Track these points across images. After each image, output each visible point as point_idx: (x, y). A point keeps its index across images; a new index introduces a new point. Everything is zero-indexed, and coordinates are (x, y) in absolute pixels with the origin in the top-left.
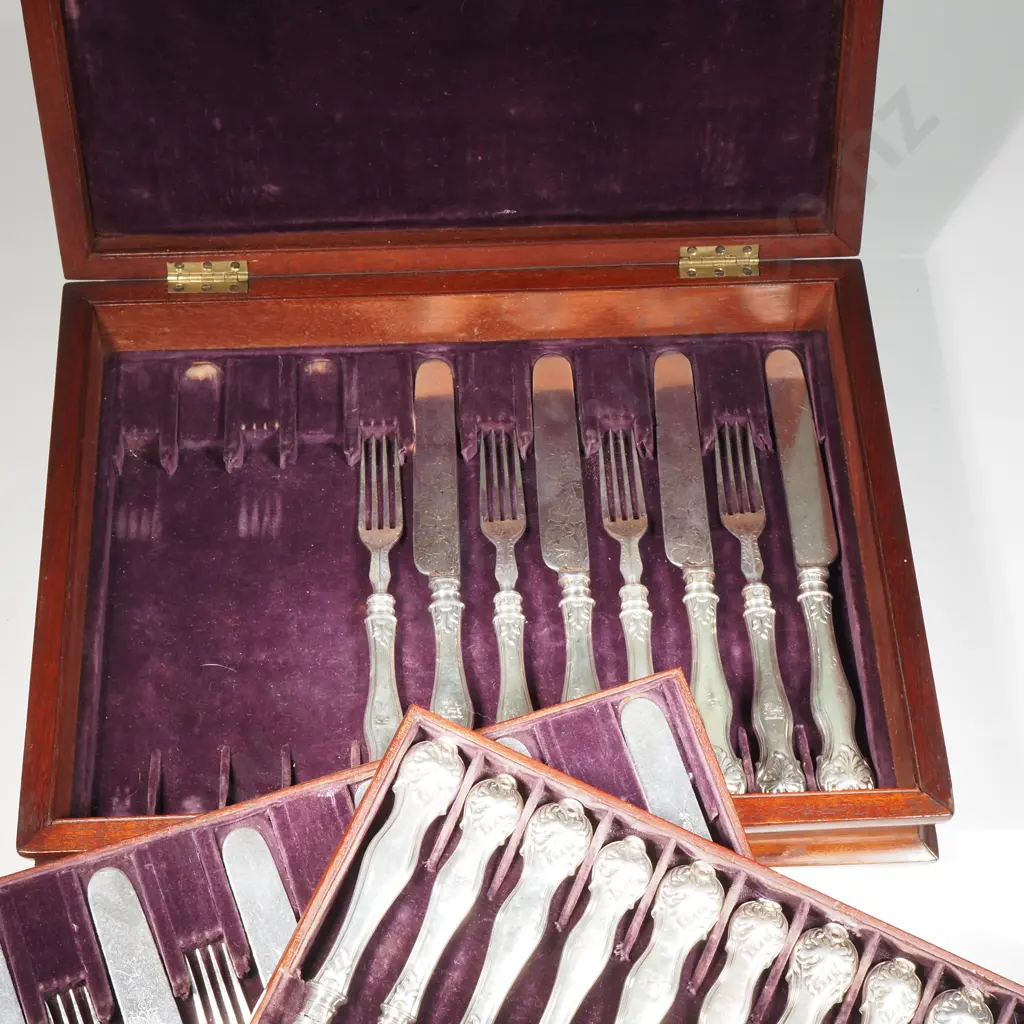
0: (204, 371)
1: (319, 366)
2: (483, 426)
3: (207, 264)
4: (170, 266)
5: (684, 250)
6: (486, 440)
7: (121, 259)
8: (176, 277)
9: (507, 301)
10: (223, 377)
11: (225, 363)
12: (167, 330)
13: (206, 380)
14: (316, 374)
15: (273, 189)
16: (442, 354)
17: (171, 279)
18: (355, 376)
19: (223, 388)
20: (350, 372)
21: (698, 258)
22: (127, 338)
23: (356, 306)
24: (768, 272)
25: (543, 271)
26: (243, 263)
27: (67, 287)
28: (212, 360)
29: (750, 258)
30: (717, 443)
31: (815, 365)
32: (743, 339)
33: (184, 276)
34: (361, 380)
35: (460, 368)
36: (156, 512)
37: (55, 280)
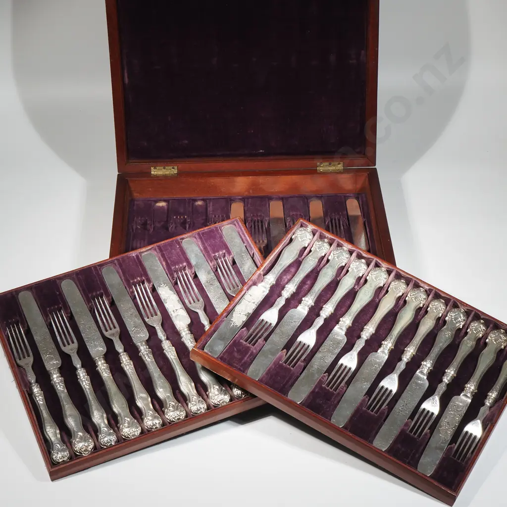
0: (162, 204)
1: (200, 203)
2: (253, 218)
3: (164, 168)
4: (152, 168)
5: (318, 164)
6: (254, 223)
7: (136, 166)
8: (154, 172)
9: (261, 179)
10: (168, 205)
11: (169, 202)
12: (150, 189)
13: (163, 206)
14: (198, 205)
15: (186, 142)
16: (240, 199)
17: (152, 173)
18: (211, 204)
19: (168, 210)
20: (210, 203)
21: (324, 167)
22: (137, 193)
23: (212, 181)
24: (345, 171)
25: (273, 171)
26: (176, 167)
27: (118, 175)
28: (165, 201)
29: (340, 167)
30: (330, 223)
31: (362, 202)
32: (339, 195)
33: (157, 171)
34: (213, 205)
35: (246, 203)
36: (146, 240)
37: (115, 173)
